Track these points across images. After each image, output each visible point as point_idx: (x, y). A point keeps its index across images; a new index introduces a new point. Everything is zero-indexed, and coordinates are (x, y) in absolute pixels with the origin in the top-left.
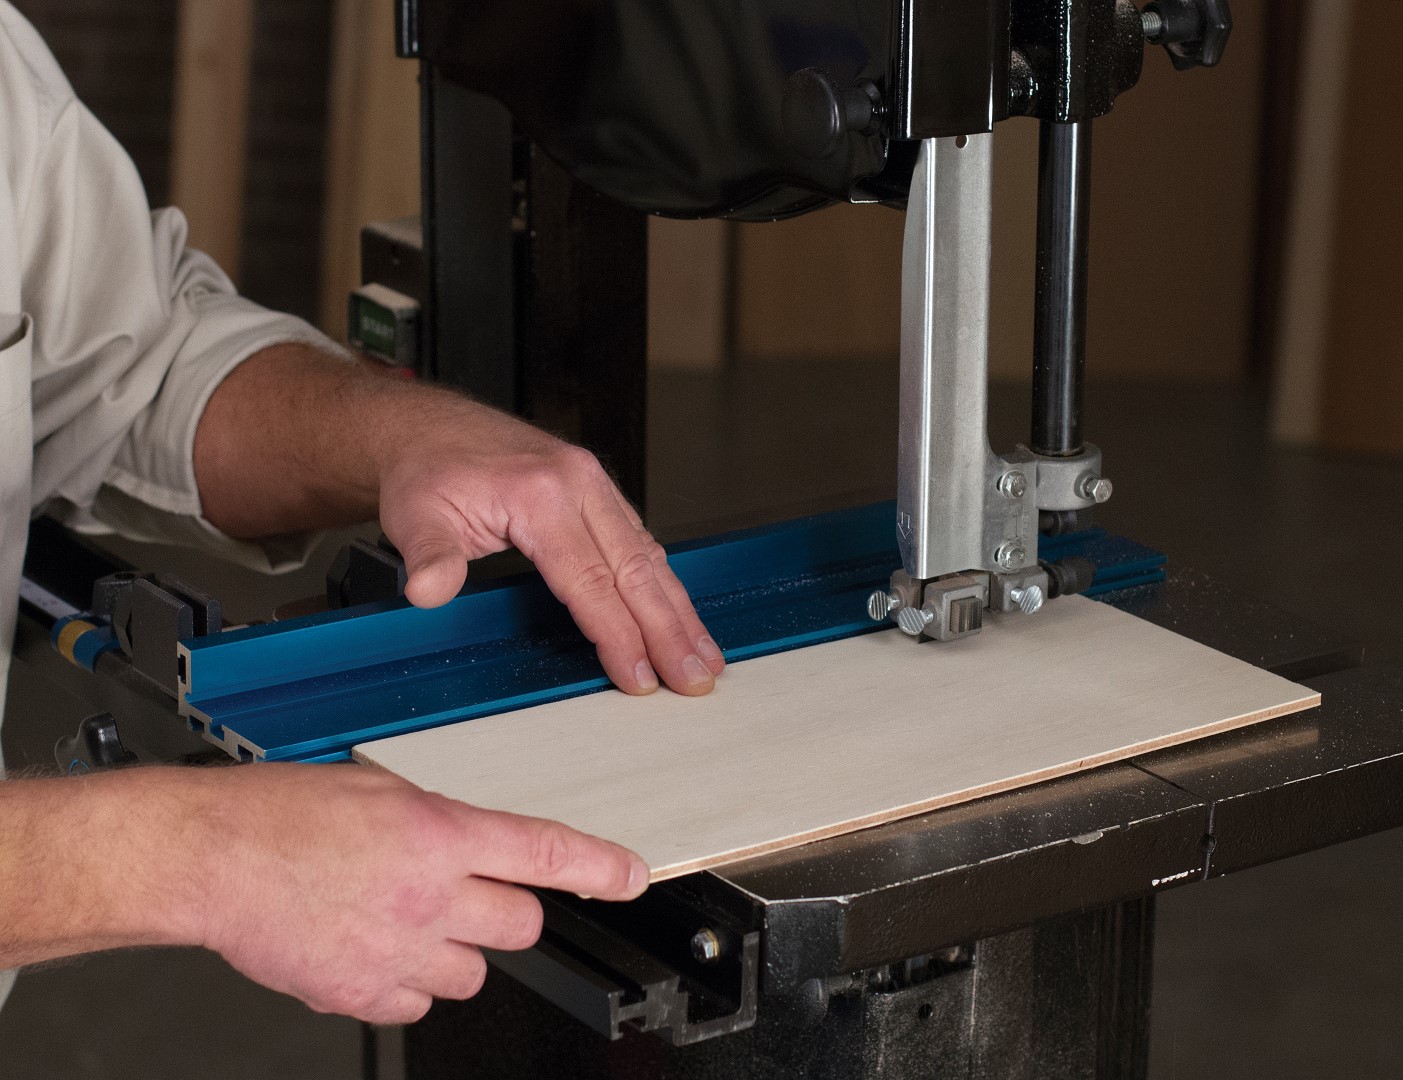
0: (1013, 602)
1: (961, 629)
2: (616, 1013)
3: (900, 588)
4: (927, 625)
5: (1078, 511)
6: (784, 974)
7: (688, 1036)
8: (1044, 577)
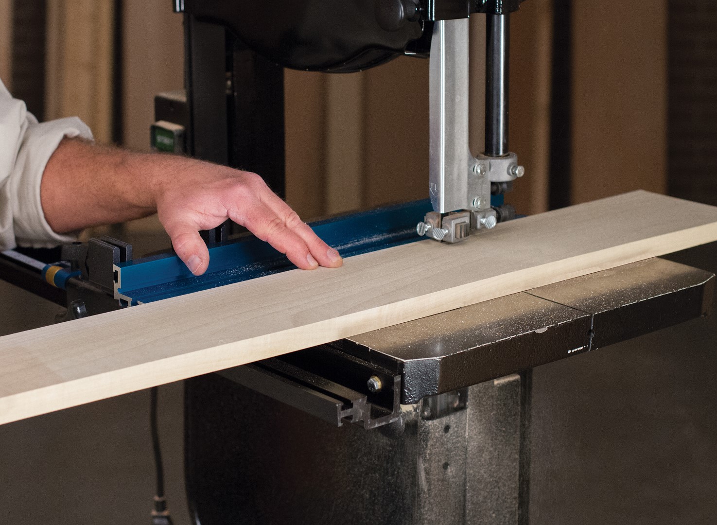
0: (482, 224)
1: (461, 237)
2: (340, 414)
3: (430, 220)
4: (445, 236)
5: (507, 183)
6: (412, 395)
7: (371, 424)
8: (495, 212)
